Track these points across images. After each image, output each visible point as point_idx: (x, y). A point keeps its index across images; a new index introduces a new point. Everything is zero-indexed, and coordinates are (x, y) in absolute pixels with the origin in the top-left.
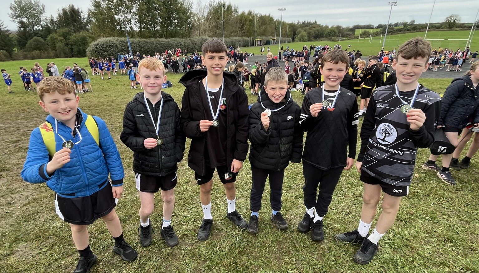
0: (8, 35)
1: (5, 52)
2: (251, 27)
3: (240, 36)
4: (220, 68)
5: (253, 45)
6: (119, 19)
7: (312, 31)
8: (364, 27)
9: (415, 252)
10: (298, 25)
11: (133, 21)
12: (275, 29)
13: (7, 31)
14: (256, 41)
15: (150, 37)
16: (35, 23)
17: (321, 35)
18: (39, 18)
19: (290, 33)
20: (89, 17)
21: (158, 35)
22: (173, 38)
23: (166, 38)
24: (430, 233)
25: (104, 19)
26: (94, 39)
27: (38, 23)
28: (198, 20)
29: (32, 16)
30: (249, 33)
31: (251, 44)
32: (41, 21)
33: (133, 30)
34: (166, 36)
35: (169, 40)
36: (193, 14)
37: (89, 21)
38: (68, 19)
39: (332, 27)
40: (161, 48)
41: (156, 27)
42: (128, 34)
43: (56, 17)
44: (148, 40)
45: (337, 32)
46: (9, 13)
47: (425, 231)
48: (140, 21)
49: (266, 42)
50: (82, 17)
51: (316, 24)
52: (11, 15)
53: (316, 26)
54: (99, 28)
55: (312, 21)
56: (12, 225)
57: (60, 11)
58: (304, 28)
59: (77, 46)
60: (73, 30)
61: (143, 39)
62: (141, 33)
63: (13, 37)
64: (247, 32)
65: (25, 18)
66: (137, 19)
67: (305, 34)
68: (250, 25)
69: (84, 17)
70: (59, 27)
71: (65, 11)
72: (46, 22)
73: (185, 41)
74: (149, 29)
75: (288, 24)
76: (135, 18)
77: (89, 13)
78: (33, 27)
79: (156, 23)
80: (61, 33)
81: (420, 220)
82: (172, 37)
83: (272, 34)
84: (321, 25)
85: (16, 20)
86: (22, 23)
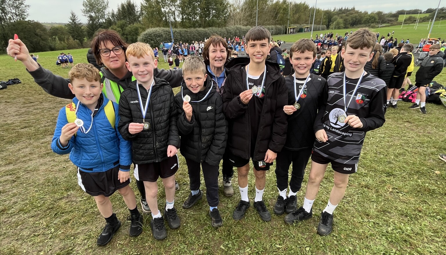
0: (80, 28)
1: (78, 41)
2: (285, 15)
3: (273, 25)
4: (262, 55)
5: (286, 33)
6: (165, 11)
7: (349, 18)
8: (409, 12)
9: (414, 249)
10: (333, 12)
11: (177, 13)
12: (309, 16)
13: (80, 24)
14: (289, 29)
15: (190, 27)
16: (101, 16)
17: (358, 21)
18: (104, 13)
19: (324, 20)
20: (142, 10)
21: (197, 25)
22: (210, 28)
23: (204, 27)
24: (437, 232)
25: (153, 11)
26: (144, 30)
27: (103, 17)
28: (234, 10)
29: (99, 11)
30: (283, 22)
31: (283, 32)
32: (105, 15)
33: (176, 21)
34: (204, 26)
35: (206, 29)
36: (229, 4)
37: (142, 14)
38: (125, 12)
39: (372, 13)
40: (199, 37)
41: (196, 18)
42: (172, 24)
43: (116, 11)
44: (188, 30)
45: (377, 17)
46: (82, 9)
47: (432, 230)
48: (182, 13)
49: (299, 29)
50: (136, 10)
51: (354, 11)
52: (83, 10)
53: (354, 12)
54: (149, 20)
55: (350, 8)
56: (66, 177)
57: (119, 6)
58: (340, 15)
59: (131, 36)
60: (129, 21)
61: (184, 29)
62: (182, 23)
63: (84, 29)
64: (281, 20)
65: (94, 13)
66: (180, 11)
67: (341, 21)
68: (284, 14)
69: (138, 11)
70: (118, 20)
71: (123, 6)
72: (108, 16)
73: (221, 30)
74: (189, 19)
75: (323, 11)
76: (178, 10)
77: (141, 7)
78: (99, 20)
79: (196, 14)
80: (120, 25)
81: (429, 218)
82: (210, 26)
83: (306, 22)
84: (360, 11)
85: (86, 15)
86: (91, 17)
